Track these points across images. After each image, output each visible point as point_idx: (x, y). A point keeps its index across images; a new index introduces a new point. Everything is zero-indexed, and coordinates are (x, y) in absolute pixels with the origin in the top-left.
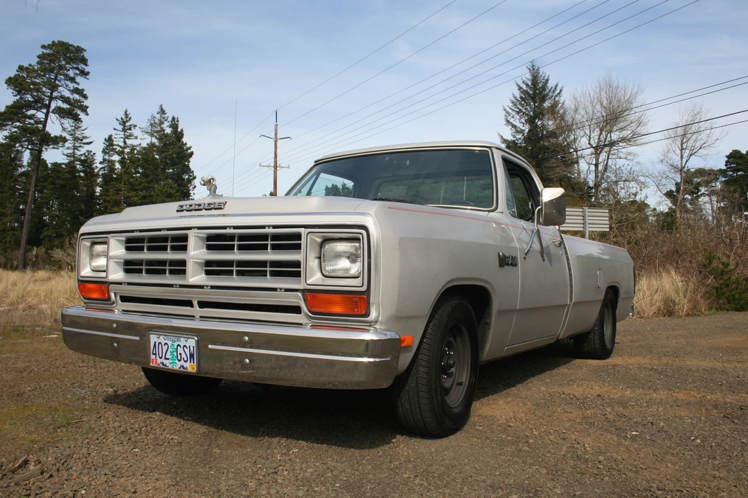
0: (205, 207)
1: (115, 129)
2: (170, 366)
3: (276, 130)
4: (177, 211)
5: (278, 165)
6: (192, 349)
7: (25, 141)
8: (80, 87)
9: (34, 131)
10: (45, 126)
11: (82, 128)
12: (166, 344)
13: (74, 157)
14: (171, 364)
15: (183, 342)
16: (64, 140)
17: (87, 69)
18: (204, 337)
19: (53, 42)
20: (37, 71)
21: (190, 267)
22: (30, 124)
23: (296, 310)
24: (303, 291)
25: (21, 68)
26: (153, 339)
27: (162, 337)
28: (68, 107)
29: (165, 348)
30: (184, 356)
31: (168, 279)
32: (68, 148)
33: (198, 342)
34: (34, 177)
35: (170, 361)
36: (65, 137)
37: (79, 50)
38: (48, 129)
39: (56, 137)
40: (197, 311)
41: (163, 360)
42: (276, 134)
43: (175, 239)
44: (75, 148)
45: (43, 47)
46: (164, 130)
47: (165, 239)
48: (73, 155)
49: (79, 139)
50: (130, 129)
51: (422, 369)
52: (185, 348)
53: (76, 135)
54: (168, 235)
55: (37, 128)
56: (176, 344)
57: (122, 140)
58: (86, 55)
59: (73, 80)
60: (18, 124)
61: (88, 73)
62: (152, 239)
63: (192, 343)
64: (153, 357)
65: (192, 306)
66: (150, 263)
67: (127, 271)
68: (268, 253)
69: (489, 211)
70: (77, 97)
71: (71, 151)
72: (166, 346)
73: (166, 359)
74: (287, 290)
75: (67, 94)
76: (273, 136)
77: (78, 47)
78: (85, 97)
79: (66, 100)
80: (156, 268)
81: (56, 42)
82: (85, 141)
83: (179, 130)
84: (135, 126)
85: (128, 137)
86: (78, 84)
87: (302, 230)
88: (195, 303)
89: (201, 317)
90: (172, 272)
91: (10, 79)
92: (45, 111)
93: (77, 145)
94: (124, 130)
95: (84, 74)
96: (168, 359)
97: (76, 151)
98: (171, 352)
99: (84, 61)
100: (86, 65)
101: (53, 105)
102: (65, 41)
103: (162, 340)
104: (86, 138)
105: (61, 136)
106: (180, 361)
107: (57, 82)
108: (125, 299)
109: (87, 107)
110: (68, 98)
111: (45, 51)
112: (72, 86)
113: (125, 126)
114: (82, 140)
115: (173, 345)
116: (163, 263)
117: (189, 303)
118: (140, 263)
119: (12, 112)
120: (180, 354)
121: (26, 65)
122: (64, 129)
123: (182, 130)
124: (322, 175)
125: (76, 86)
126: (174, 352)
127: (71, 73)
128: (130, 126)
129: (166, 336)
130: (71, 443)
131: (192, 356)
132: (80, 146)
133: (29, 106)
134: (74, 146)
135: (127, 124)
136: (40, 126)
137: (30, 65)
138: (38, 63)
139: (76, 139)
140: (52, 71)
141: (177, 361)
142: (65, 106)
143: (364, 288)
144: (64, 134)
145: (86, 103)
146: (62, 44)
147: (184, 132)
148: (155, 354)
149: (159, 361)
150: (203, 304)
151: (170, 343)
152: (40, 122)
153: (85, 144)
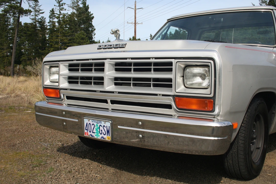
0: (114, 47)
1: (55, 5)
2: (96, 137)
3: (135, 4)
4: (98, 49)
5: (137, 23)
6: (108, 128)
7: (11, 12)
9: (16, 7)
10: (21, 5)
11: (39, 5)
12: (93, 124)
13: (35, 20)
14: (96, 135)
15: (103, 124)
16: (30, 11)
18: (115, 121)
21: (106, 81)
22: (13, 4)
23: (169, 107)
24: (174, 96)
26: (86, 121)
27: (91, 121)
29: (93, 126)
30: (103, 131)
31: (93, 87)
32: (32, 16)
33: (111, 124)
34: (17, 30)
35: (96, 134)
36: (31, 10)
38: (22, 6)
39: (26, 10)
40: (110, 106)
41: (91, 133)
42: (135, 6)
43: (97, 65)
44: (36, 15)
46: (79, 6)
47: (91, 65)
48: (35, 19)
49: (37, 11)
50: (62, 5)
51: (240, 142)
52: (104, 127)
53: (36, 9)
54: (92, 62)
55: (17, 6)
56: (99, 125)
57: (59, 11)
60: (8, 4)
62: (83, 65)
63: (108, 124)
64: (86, 131)
65: (107, 103)
66: (82, 78)
67: (70, 82)
68: (151, 74)
69: (274, 47)
71: (34, 17)
72: (93, 125)
73: (93, 132)
74: (163, 95)
76: (134, 7)
80: (86, 81)
82: (40, 12)
83: (87, 5)
84: (65, 4)
85: (61, 9)
87: (173, 60)
88: (109, 101)
89: (112, 109)
90: (95, 83)
93: (37, 14)
94: (59, 6)
96: (94, 133)
97: (36, 17)
98: (96, 129)
103: (91, 122)
104: (41, 10)
105: (29, 9)
106: (101, 134)
108: (68, 98)
113: (60, 4)
114: (39, 11)
115: (97, 125)
116: (90, 78)
117: (105, 101)
118: (77, 78)
120: (102, 130)
122: (30, 6)
123: (88, 6)
124: (171, 27)
126: (97, 129)
128: (62, 4)
129: (93, 120)
130: (42, 177)
131: (108, 132)
132: (38, 15)
134: (35, 14)
135: (61, 3)
136: (19, 5)
139: (36, 11)
141: (99, 134)
143: (212, 95)
144: (30, 9)
147: (89, 6)
148: (87, 130)
149: (89, 133)
150: (113, 102)
151: (95, 124)
152: (18, 3)
153: (41, 13)
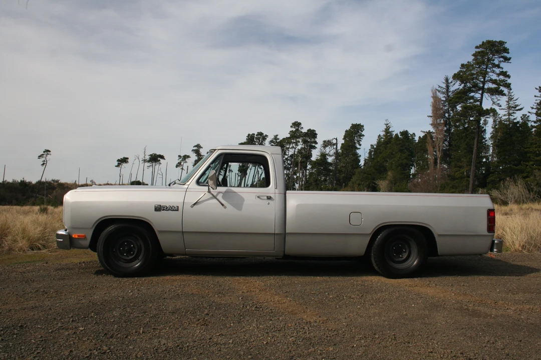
1: (535, 96)
8: (504, 70)
9: (474, 107)
10: (481, 103)
11: (514, 99)
13: (509, 121)
16: (495, 111)
17: (508, 56)
19: (483, 42)
20: (473, 65)
22: (470, 103)
25: (463, 65)
28: (497, 86)
34: (476, 139)
37: (502, 43)
38: (483, 106)
39: (487, 110)
44: (509, 114)
45: (477, 47)
49: (513, 107)
53: (510, 105)
55: (476, 105)
58: (506, 46)
59: (498, 66)
60: (462, 104)
61: (510, 59)
70: (502, 77)
71: (507, 117)
75: (494, 77)
77: (500, 41)
78: (509, 77)
79: (494, 82)
81: (485, 41)
82: (517, 108)
86: (502, 68)
91: (455, 74)
92: (480, 92)
93: (511, 112)
95: (507, 59)
97: (510, 116)
99: (506, 50)
100: (508, 53)
101: (486, 87)
102: (490, 40)
104: (518, 105)
105: (491, 108)
107: (488, 70)
109: (510, 84)
110: (496, 80)
111: (477, 50)
112: (497, 70)
114: (515, 108)
119: (457, 97)
121: (465, 63)
122: (494, 103)
125: (501, 70)
127: (496, 62)
132: (513, 113)
133: (470, 90)
136: (478, 103)
137: (468, 62)
138: (473, 60)
140: (483, 63)
142: (494, 86)
145: (509, 81)
146: (489, 42)
152: (478, 101)
153: (517, 110)
